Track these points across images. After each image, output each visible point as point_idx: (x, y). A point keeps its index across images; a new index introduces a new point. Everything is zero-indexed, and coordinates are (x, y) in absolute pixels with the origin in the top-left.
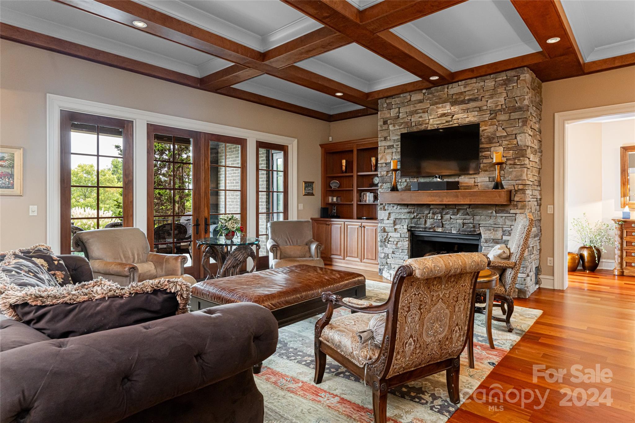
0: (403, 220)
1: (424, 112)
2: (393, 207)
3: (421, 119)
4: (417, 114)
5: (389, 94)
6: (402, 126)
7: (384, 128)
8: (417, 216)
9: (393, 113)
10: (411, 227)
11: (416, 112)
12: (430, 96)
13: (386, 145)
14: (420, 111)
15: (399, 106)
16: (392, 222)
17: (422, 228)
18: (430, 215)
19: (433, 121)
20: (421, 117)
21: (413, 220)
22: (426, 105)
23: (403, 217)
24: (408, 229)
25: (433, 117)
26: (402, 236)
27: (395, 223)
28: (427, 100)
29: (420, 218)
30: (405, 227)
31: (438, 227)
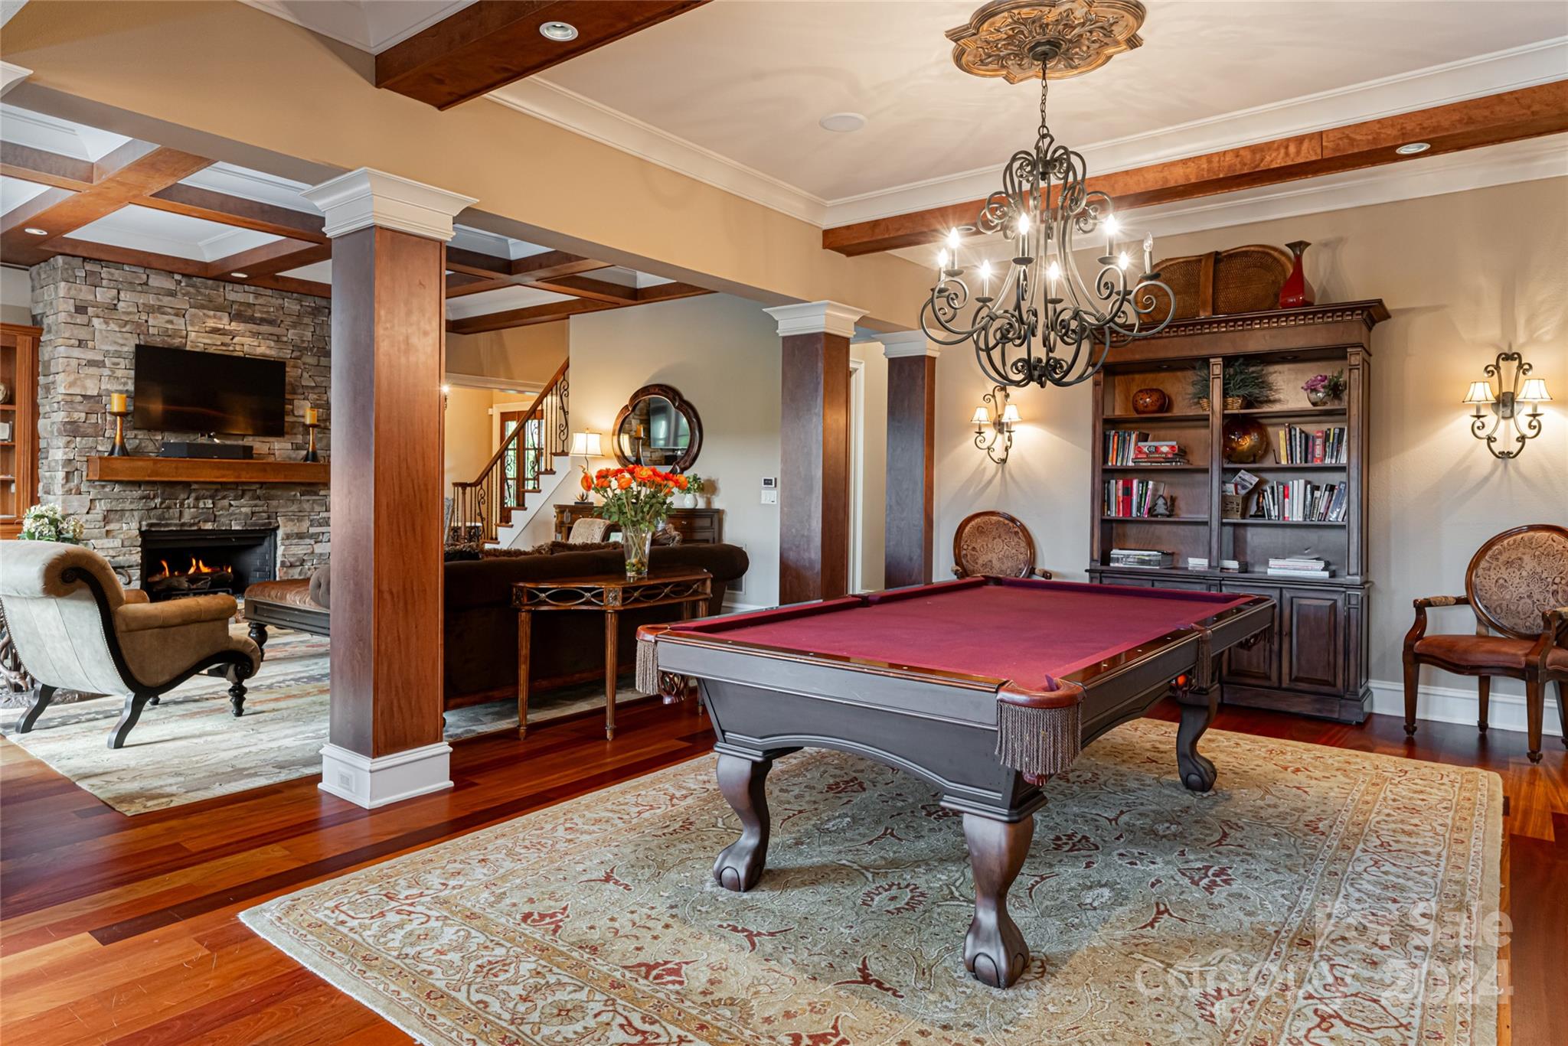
0: (127, 514)
1: (177, 315)
2: (103, 487)
3: (170, 326)
4: (163, 313)
5: (96, 255)
6: (128, 328)
7: (78, 321)
8: (161, 504)
9: (103, 295)
10: (151, 525)
11: (160, 310)
12: (191, 290)
13: (83, 356)
14: (170, 310)
15: (120, 286)
16: (100, 517)
17: (176, 525)
18: (191, 500)
19: (197, 337)
20: (171, 322)
21: (152, 513)
22: (181, 303)
23: (127, 506)
24: (139, 529)
25: (196, 329)
26: (126, 543)
27: (106, 520)
28: (184, 295)
29: (168, 508)
30: (134, 525)
31: (206, 521)
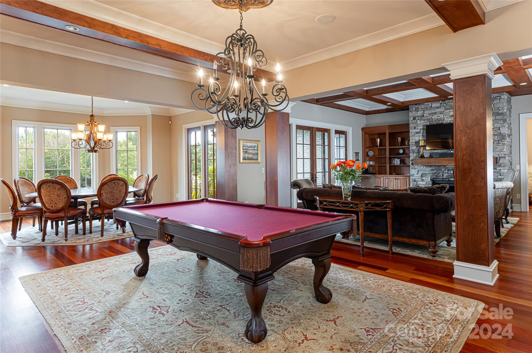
0: (428, 175)
1: (441, 114)
2: (421, 167)
3: (438, 118)
4: (436, 114)
5: (417, 103)
6: (426, 121)
7: (413, 122)
8: (437, 172)
9: (420, 113)
10: (434, 178)
11: (435, 113)
12: (445, 105)
13: (415, 131)
14: (438, 113)
15: (424, 110)
16: (420, 175)
17: (441, 178)
18: (446, 171)
19: (447, 119)
20: (439, 116)
21: (435, 174)
22: (442, 109)
23: (427, 172)
24: (431, 179)
25: (447, 116)
26: (427, 183)
27: (422, 176)
28: (443, 107)
29: (439, 173)
30: (429, 178)
31: (451, 178)
